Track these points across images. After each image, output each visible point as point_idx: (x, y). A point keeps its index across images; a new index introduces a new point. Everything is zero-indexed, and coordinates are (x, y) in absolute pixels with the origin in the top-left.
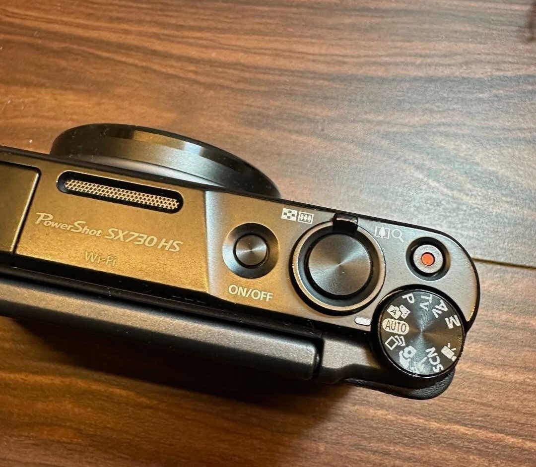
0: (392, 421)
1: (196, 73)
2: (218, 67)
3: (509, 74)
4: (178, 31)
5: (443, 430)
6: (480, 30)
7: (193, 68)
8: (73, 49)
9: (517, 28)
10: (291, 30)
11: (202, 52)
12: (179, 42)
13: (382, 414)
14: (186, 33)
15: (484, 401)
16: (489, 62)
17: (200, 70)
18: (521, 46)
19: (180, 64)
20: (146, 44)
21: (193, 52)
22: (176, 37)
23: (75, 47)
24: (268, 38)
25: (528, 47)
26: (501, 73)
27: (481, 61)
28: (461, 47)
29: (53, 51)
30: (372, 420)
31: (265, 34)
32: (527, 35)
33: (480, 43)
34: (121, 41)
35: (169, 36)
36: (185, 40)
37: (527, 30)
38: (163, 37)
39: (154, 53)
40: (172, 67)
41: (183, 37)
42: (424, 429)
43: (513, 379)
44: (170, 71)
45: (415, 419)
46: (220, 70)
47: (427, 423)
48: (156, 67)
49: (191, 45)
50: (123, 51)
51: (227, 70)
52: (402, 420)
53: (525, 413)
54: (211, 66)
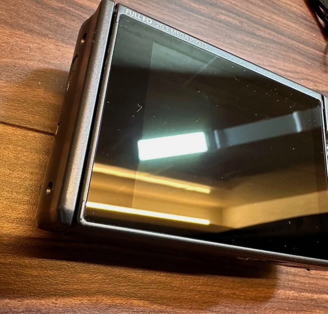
0: (297, 297)
8: (70, 11)
9: (320, 64)
16: (311, 81)
18: (322, 74)
23: (71, 9)
27: (308, 80)
28: (299, 69)
29: (53, 8)
42: (312, 300)
47: (313, 295)
52: (302, 295)
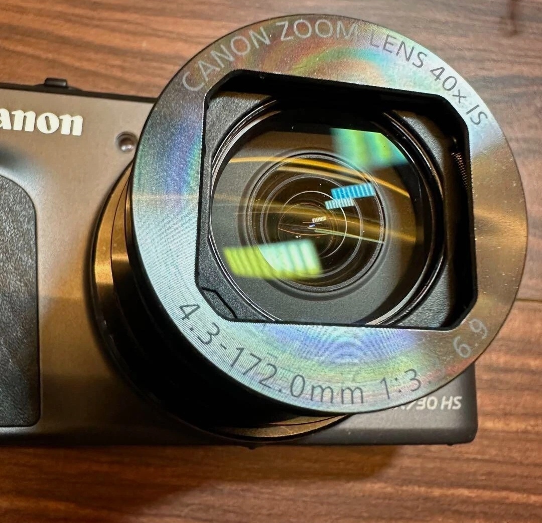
1: (123, 69)
2: (152, 60)
3: (493, 74)
4: (94, 10)
5: (447, 496)
6: (460, 20)
7: (118, 62)
10: (242, 13)
11: (128, 40)
12: (97, 26)
13: (380, 488)
14: (105, 14)
15: (487, 457)
17: (127, 65)
19: (99, 56)
20: (50, 28)
21: (117, 41)
22: (92, 18)
24: (213, 23)
25: (511, 42)
26: (485, 73)
30: (370, 496)
31: (209, 18)
32: (510, 28)
33: (461, 36)
34: (15, 23)
35: (81, 16)
36: (105, 23)
37: (509, 22)
38: (73, 18)
39: (64, 41)
40: (89, 60)
41: (100, 19)
43: (514, 429)
44: (87, 66)
45: (416, 489)
46: (155, 64)
48: (67, 60)
49: (113, 30)
50: (19, 37)
51: (164, 66)
53: (528, 465)
54: (142, 60)
